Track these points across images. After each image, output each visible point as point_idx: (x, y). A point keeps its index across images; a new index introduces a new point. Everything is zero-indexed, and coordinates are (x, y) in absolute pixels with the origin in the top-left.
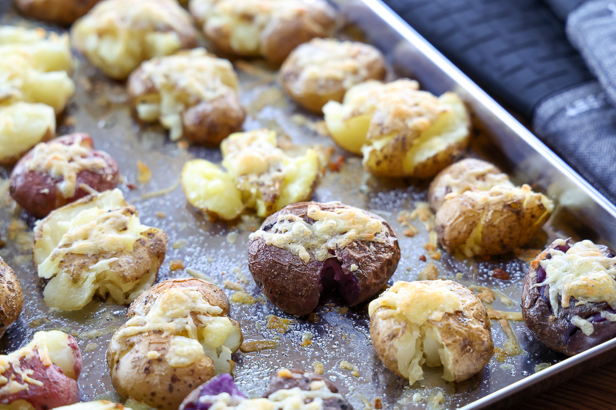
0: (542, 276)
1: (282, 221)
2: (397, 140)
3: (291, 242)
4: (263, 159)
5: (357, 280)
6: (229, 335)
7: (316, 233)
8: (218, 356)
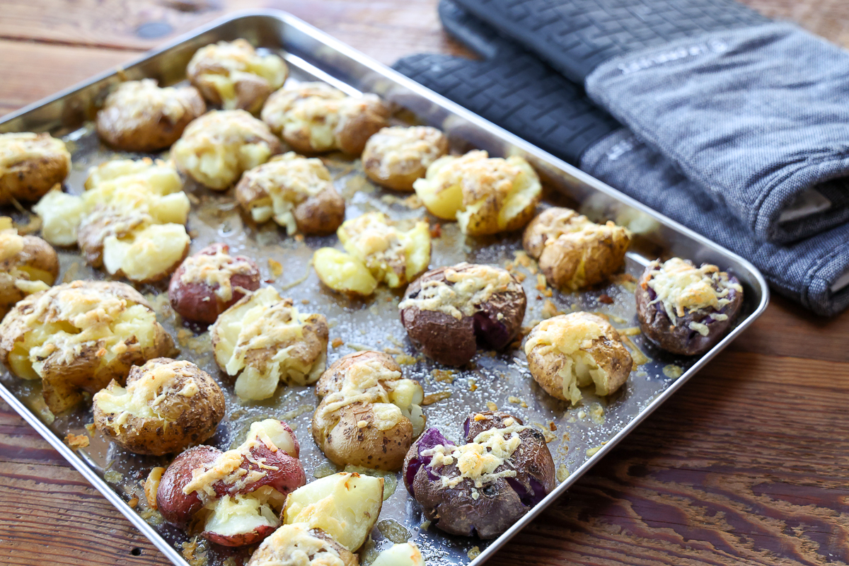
0: (653, 295)
1: (426, 288)
2: (489, 203)
3: (441, 304)
4: (383, 238)
5: (504, 327)
6: (414, 394)
7: (460, 293)
8: (410, 413)
